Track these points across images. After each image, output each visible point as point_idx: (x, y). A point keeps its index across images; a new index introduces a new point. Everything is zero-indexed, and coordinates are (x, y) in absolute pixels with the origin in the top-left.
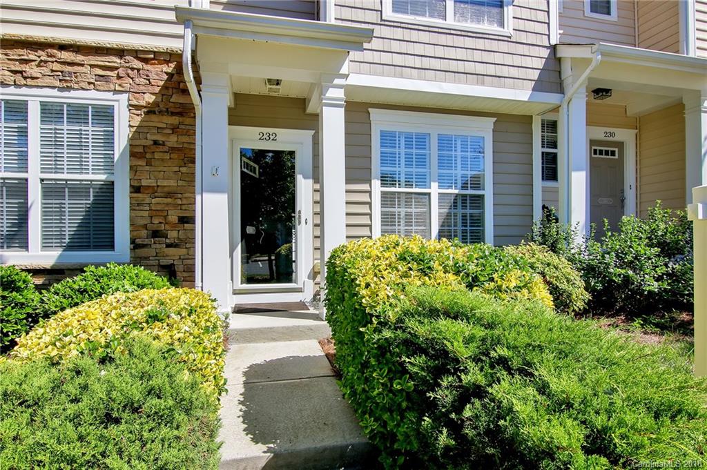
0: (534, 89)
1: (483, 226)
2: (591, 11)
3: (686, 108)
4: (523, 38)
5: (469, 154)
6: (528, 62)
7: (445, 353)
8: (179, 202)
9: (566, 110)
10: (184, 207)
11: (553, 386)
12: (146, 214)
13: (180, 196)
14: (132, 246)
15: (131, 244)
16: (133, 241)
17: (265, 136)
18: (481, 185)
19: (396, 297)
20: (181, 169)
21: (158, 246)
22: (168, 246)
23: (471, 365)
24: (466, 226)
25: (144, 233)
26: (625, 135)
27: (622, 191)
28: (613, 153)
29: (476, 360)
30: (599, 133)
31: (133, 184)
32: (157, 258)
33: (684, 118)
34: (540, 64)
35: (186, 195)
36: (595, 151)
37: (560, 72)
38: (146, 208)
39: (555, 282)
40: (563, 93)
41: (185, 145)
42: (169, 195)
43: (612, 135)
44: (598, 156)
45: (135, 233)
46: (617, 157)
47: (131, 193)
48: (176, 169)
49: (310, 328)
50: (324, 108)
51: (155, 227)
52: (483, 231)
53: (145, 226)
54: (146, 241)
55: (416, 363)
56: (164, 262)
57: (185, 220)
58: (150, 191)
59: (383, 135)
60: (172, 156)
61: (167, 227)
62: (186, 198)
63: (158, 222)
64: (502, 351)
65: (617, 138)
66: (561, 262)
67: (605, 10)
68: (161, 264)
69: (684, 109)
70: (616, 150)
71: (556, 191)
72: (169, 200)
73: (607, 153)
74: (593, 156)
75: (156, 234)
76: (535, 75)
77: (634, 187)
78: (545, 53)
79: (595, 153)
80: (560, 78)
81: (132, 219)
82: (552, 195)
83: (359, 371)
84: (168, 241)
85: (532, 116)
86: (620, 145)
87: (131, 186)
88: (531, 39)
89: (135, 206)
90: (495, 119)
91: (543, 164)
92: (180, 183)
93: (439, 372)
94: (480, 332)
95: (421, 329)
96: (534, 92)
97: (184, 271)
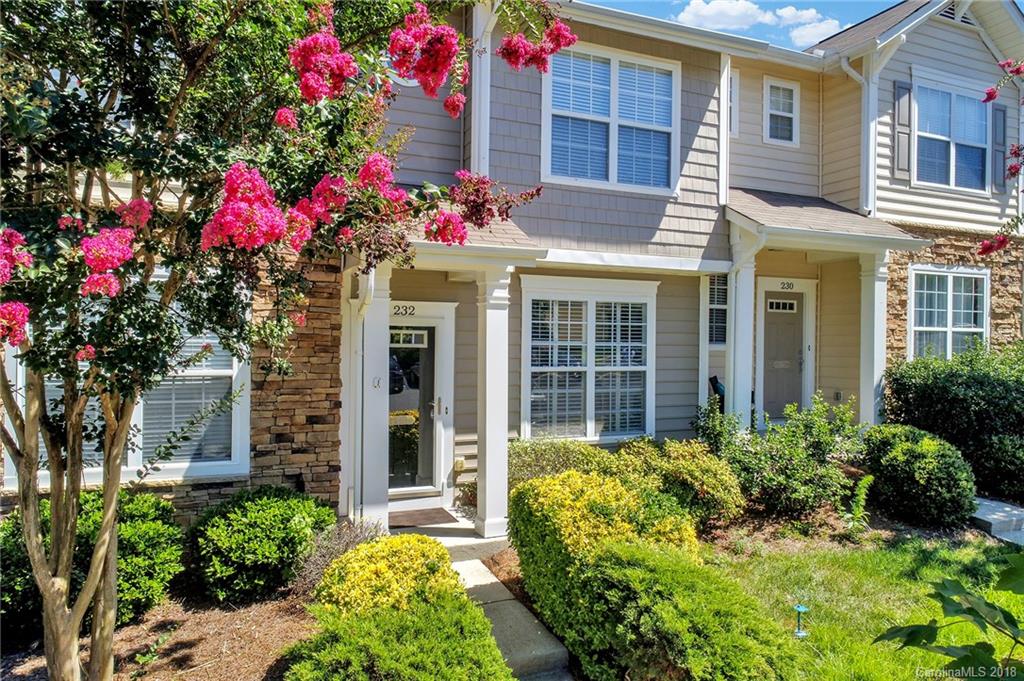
0: (703, 258)
1: (644, 408)
2: (771, 136)
3: (863, 269)
4: (691, 198)
5: (630, 324)
6: (696, 226)
7: (628, 588)
8: (308, 398)
9: (734, 281)
10: (313, 405)
11: (680, 606)
12: (269, 414)
13: (309, 391)
14: (252, 453)
15: (251, 450)
16: (253, 448)
17: (401, 310)
18: (642, 359)
19: (590, 544)
20: (311, 359)
21: (283, 452)
22: (295, 451)
23: (643, 594)
24: (625, 408)
25: (267, 437)
26: (805, 286)
27: (801, 352)
28: (791, 307)
29: (646, 591)
30: (775, 284)
31: (254, 379)
32: (281, 467)
33: (860, 280)
34: (709, 227)
35: (316, 390)
36: (772, 304)
37: (729, 236)
38: (270, 408)
39: (711, 492)
40: (732, 260)
41: (317, 332)
42: (297, 391)
43: (790, 286)
44: (774, 310)
45: (256, 438)
46: (795, 311)
47: (253, 390)
48: (305, 359)
49: (472, 548)
50: (488, 311)
51: (280, 430)
52: (644, 413)
53: (268, 430)
54: (270, 447)
55: (613, 596)
56: (289, 471)
57: (315, 419)
58: (275, 386)
59: (535, 303)
60: (301, 344)
61: (294, 429)
62: (316, 394)
63: (282, 424)
64: (658, 587)
65: (796, 289)
66: (721, 466)
67: (787, 134)
68: (287, 473)
69: (860, 270)
70: (795, 302)
71: (723, 355)
72: (297, 397)
73: (784, 307)
74: (769, 310)
75: (280, 438)
76: (704, 241)
77: (813, 348)
78: (714, 215)
79: (771, 307)
80: (729, 242)
81: (253, 422)
82: (718, 360)
83: (560, 597)
84: (294, 446)
85: (699, 277)
86: (800, 297)
87: (252, 381)
88: (700, 199)
89: (257, 405)
90: (659, 283)
91: (711, 322)
92: (310, 376)
93: (626, 599)
94: (648, 576)
95: (616, 574)
96: (705, 261)
97: (313, 481)
